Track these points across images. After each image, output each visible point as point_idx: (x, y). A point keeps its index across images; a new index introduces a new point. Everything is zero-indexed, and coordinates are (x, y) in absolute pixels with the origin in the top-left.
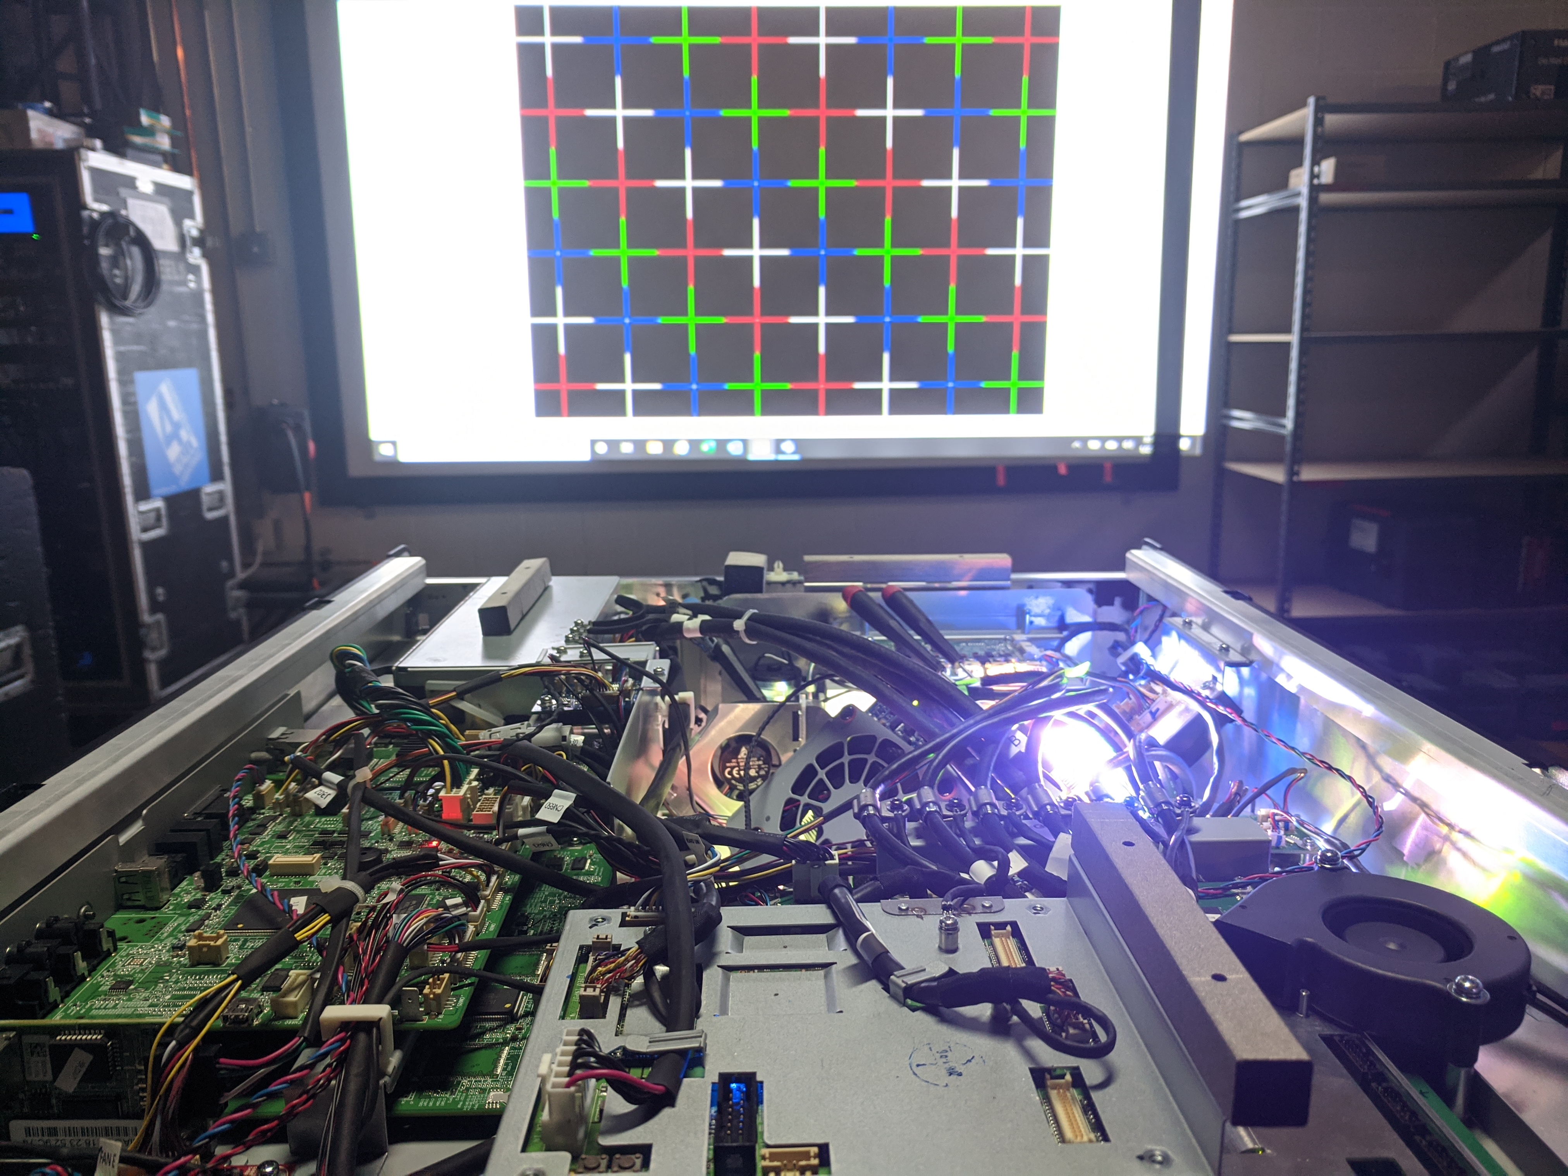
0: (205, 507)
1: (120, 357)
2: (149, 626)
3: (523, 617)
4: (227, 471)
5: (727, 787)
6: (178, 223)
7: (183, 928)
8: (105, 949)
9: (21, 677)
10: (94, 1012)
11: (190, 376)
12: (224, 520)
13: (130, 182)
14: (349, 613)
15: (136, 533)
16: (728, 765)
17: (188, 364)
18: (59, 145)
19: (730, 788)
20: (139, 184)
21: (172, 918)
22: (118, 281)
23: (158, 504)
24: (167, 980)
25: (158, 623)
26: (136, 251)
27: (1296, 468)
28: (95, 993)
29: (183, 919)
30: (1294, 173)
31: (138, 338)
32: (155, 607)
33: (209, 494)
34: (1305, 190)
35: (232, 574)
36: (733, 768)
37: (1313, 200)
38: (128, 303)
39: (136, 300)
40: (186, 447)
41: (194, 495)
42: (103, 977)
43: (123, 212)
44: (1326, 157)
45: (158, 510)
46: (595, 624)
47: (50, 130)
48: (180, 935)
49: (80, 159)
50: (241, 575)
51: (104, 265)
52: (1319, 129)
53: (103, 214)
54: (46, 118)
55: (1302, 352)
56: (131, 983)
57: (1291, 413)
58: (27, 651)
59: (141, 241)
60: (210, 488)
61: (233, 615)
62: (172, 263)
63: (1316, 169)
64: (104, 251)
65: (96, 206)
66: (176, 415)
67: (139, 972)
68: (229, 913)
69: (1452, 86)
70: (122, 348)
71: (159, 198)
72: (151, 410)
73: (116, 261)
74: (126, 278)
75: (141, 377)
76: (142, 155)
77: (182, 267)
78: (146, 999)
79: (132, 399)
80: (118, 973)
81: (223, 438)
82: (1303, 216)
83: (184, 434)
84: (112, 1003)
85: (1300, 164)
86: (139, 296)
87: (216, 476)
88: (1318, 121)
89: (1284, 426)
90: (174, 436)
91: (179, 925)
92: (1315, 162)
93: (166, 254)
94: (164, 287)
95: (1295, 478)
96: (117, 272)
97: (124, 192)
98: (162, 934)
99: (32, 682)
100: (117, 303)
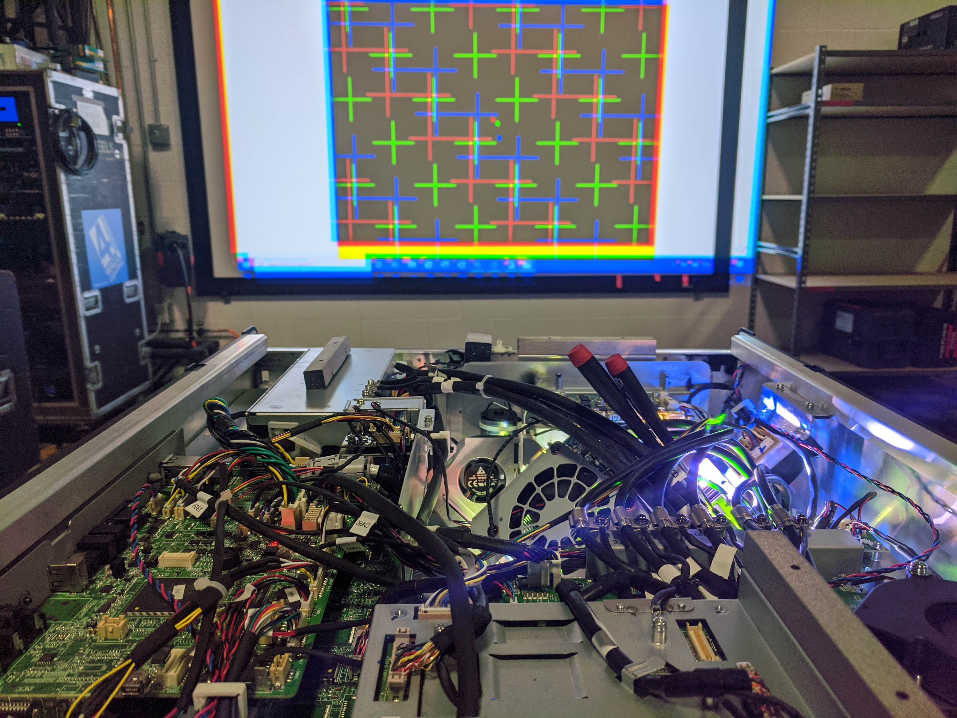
0: (125, 295)
1: (72, 201)
2: (90, 369)
3: (334, 377)
4: (139, 273)
5: (469, 493)
6: (109, 117)
7: (96, 609)
8: (37, 628)
9: (9, 401)
10: (26, 681)
11: (117, 213)
12: (138, 303)
13: (79, 91)
14: (216, 374)
15: (82, 311)
16: (470, 478)
17: (115, 206)
18: (34, 67)
19: (471, 494)
20: (84, 92)
21: (88, 600)
22: (71, 153)
23: (97, 293)
24: (82, 654)
25: (96, 367)
26: (82, 134)
27: (804, 278)
28: (27, 665)
29: (95, 602)
30: (805, 94)
31: (84, 189)
32: (93, 357)
33: (127, 287)
34: (812, 105)
35: (142, 337)
36: (473, 481)
37: (817, 111)
38: (77, 167)
39: (83, 165)
40: (113, 258)
41: (118, 288)
42: (35, 650)
43: (75, 110)
44: (826, 84)
45: (96, 297)
46: (382, 382)
47: (28, 57)
48: (93, 615)
49: (47, 76)
50: (148, 337)
51: (63, 143)
52: (823, 66)
53: (61, 111)
54: (25, 50)
55: (809, 206)
56: (55, 655)
57: (801, 244)
58: (12, 385)
59: (85, 127)
60: (128, 283)
61: (143, 363)
62: (105, 142)
63: (820, 91)
64: (63, 134)
65: (57, 106)
66: (107, 238)
67: (61, 647)
68: (129, 597)
69: (905, 40)
70: (74, 196)
71: (96, 101)
72: (91, 234)
73: (69, 140)
74: (76, 151)
75: (85, 214)
76: (88, 74)
77: (111, 145)
78: (65, 669)
79: (80, 228)
80: (46, 647)
81: (137, 252)
82: (811, 121)
83: (112, 250)
84: (40, 673)
85: (809, 88)
86: (85, 162)
87: (133, 276)
88: (822, 61)
89: (796, 253)
90: (106, 251)
91: (93, 607)
92: (819, 87)
93: (102, 137)
94: (100, 158)
95: (803, 285)
96: (70, 147)
97: (74, 97)
98: (80, 614)
99: (16, 405)
100: (71, 167)
